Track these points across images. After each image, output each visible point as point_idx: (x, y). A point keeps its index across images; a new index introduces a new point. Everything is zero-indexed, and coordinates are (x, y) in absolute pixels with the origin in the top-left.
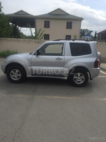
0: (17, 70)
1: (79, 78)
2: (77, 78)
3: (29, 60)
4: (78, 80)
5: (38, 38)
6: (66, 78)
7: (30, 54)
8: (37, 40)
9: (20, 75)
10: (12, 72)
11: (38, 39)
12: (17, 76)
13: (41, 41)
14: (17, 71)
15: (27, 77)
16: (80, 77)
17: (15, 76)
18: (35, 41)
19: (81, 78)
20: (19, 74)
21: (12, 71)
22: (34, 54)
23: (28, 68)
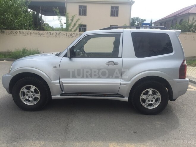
0: (32, 86)
1: (150, 98)
2: (147, 98)
3: (55, 67)
4: (149, 101)
5: (70, 29)
6: (126, 99)
7: (57, 55)
8: (69, 33)
9: (38, 96)
10: (24, 90)
11: (71, 31)
12: (32, 98)
13: (74, 33)
14: (33, 88)
15: (52, 99)
16: (152, 95)
17: (29, 97)
18: (65, 34)
19: (154, 98)
20: (36, 93)
21: (24, 88)
22: (65, 56)
23: (54, 83)
